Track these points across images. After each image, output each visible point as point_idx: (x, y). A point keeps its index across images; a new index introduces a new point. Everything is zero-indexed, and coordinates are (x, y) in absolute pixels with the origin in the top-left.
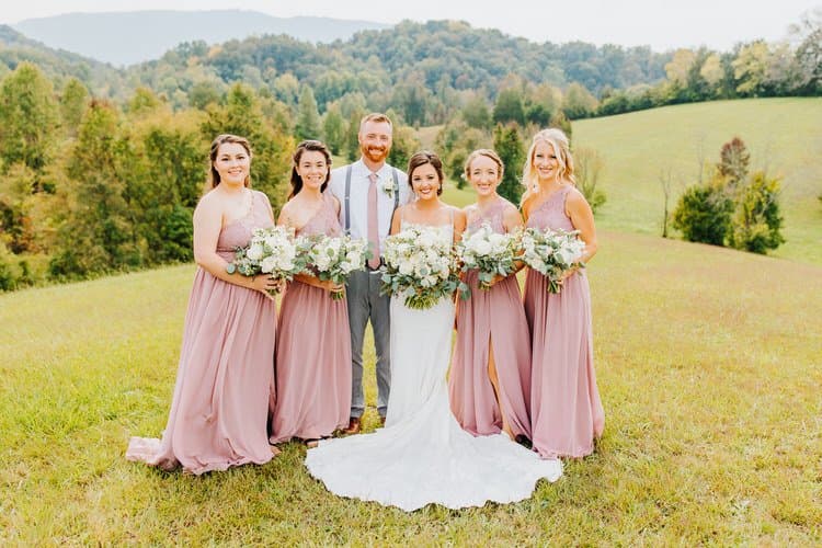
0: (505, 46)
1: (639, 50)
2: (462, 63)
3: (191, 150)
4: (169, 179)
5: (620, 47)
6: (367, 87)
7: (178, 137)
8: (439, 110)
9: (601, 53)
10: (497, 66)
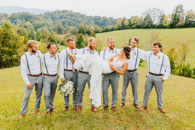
0: (81, 16)
1: (111, 18)
2: (71, 20)
5: (106, 17)
6: (48, 25)
8: (65, 31)
9: (103, 18)
10: (78, 21)
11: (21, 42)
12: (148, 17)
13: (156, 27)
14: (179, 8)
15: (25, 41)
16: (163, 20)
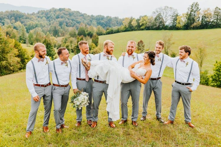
0: (81, 16)
1: (116, 18)
2: (69, 20)
5: (111, 17)
6: (42, 26)
8: (63, 32)
9: (106, 18)
10: (78, 21)
11: (11, 46)
12: (159, 17)
13: (168, 28)
14: (195, 7)
15: (16, 45)
16: (176, 21)
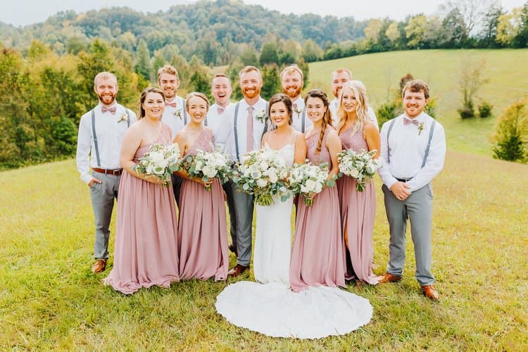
0: (266, 16)
1: (347, 19)
2: (239, 26)
3: (71, 81)
4: (58, 100)
5: (336, 17)
6: (179, 41)
7: (63, 73)
8: (225, 56)
9: (325, 21)
10: (260, 29)
11: (133, 87)
12: (454, 17)
13: (475, 44)
15: (140, 84)
16: (496, 26)
